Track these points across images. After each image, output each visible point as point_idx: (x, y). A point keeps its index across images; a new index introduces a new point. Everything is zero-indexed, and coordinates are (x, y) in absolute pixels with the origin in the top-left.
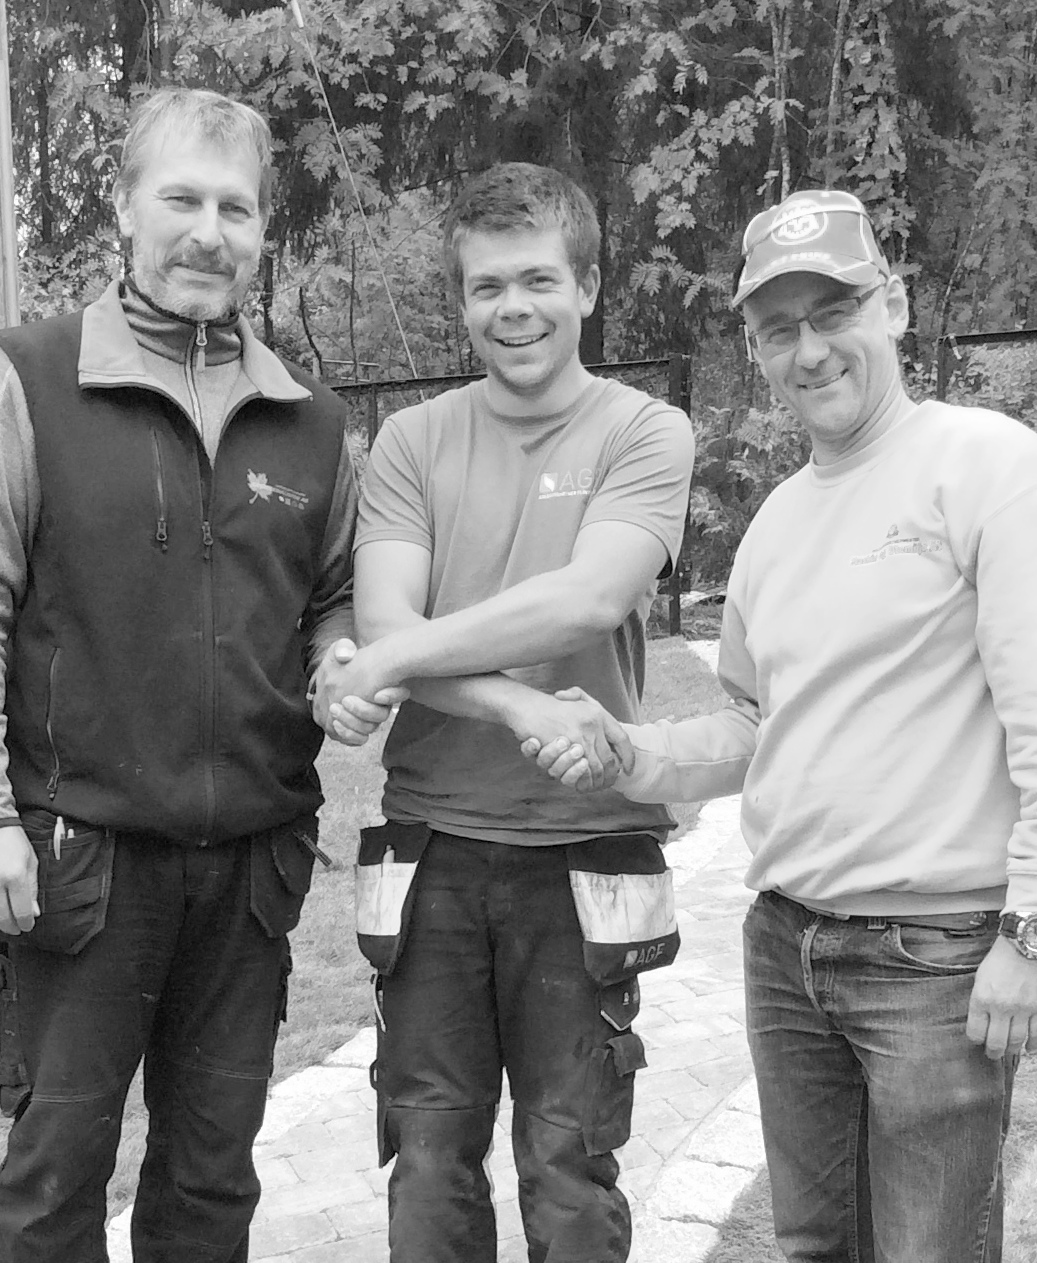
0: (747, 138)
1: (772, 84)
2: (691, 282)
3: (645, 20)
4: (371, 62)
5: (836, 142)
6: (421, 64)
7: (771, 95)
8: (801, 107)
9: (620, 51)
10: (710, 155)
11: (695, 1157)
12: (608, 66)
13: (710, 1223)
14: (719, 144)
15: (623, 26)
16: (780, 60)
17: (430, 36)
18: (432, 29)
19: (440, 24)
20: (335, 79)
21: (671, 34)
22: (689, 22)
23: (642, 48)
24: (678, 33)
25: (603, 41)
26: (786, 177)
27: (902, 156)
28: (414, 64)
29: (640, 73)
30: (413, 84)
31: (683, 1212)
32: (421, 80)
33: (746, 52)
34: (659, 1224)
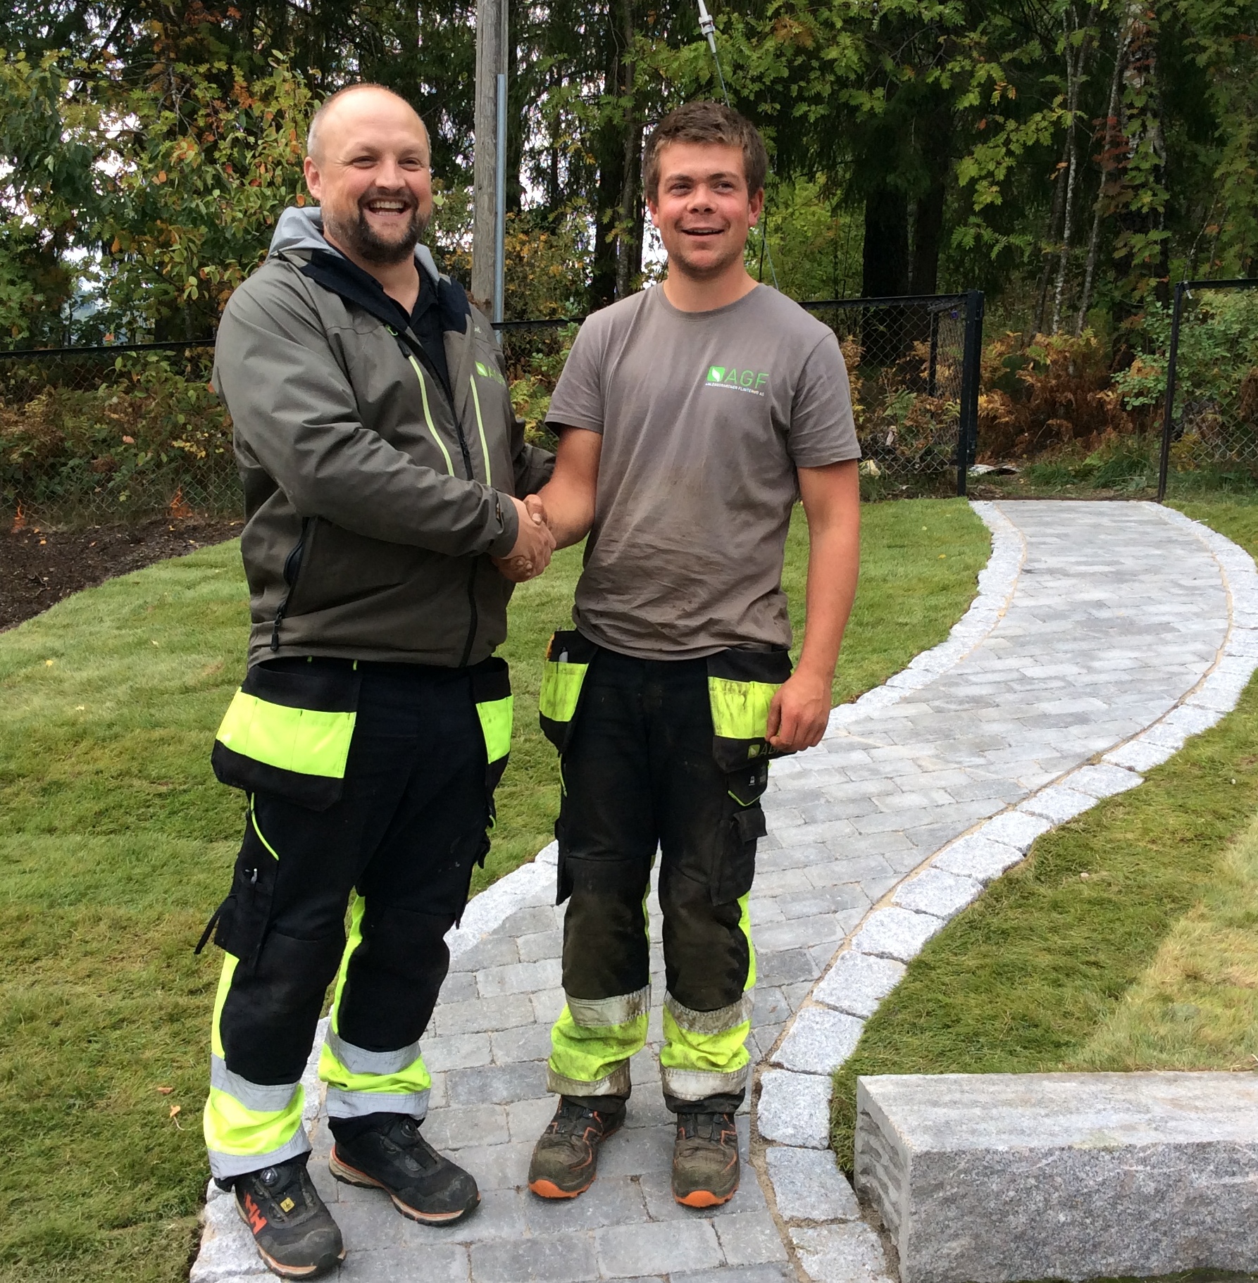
0: (1046, 139)
1: (1065, 100)
2: (997, 241)
3: (975, 54)
4: (773, 82)
5: (1111, 142)
6: (808, 82)
7: (1065, 108)
8: (1086, 117)
9: (954, 76)
10: (1017, 152)
11: (897, 904)
12: (946, 86)
13: (902, 961)
14: (1025, 144)
15: (959, 58)
16: (1073, 83)
17: (815, 64)
18: (818, 58)
19: (822, 55)
20: (745, 92)
21: (993, 64)
22: (1007, 57)
23: (972, 74)
24: (1000, 64)
25: (943, 70)
26: (1073, 167)
27: (1164, 154)
28: (803, 84)
29: (968, 91)
30: (801, 98)
31: (881, 950)
32: (806, 94)
33: (1049, 78)
34: (860, 957)
